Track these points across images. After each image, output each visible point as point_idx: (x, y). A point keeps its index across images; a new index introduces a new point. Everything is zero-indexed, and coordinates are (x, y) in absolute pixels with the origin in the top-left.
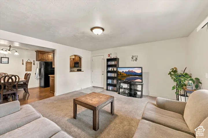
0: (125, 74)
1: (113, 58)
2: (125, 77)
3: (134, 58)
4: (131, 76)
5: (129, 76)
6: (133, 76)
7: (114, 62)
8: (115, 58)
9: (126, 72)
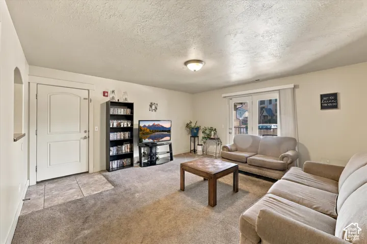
0: (148, 130)
1: (117, 101)
2: (147, 133)
3: (153, 107)
4: (157, 132)
5: (153, 132)
6: (159, 132)
7: (122, 110)
8: (120, 101)
9: (149, 127)
